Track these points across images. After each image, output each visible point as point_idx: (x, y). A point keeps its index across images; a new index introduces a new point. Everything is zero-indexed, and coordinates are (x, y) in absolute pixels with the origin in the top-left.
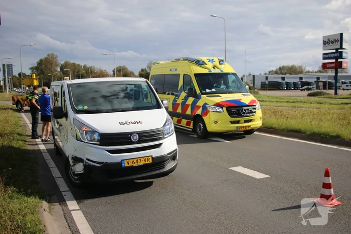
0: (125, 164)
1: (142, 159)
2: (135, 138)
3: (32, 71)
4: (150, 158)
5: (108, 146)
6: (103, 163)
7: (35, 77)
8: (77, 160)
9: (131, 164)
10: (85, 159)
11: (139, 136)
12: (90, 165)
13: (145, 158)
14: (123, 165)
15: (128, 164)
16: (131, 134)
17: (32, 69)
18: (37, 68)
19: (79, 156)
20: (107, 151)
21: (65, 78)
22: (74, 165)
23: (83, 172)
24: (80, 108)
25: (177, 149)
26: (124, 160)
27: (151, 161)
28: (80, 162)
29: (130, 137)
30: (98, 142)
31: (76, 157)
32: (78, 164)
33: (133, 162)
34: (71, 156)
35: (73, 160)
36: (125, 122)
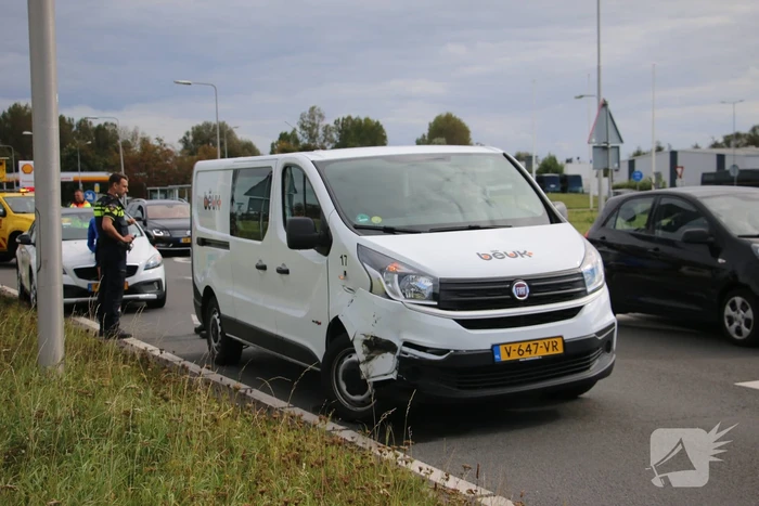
0: (502, 357)
1: (541, 343)
2: (521, 291)
4: (559, 341)
6: (448, 351)
8: (377, 346)
9: (514, 356)
10: (399, 344)
11: (530, 287)
12: (412, 359)
13: (546, 341)
14: (497, 357)
15: (509, 354)
16: (511, 282)
19: (385, 335)
20: (458, 321)
22: (369, 360)
23: (393, 376)
24: (362, 220)
25: (613, 325)
26: (498, 345)
27: (560, 350)
28: (386, 351)
29: (510, 289)
30: (434, 300)
31: (376, 338)
32: (380, 357)
33: (519, 350)
34: (363, 337)
35: (365, 348)
36: (491, 254)
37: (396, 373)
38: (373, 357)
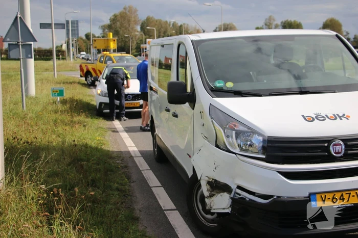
0: (318, 203)
1: (353, 193)
2: (338, 149)
3: (103, 31)
5: (283, 163)
6: (272, 196)
7: (111, 37)
8: (217, 187)
10: (234, 187)
11: (345, 145)
12: (243, 199)
15: (324, 201)
16: (329, 141)
17: (104, 28)
18: (110, 27)
19: (223, 179)
20: (280, 173)
21: (148, 40)
22: (211, 196)
23: (229, 211)
24: (219, 84)
26: (315, 194)
28: (224, 191)
29: (329, 146)
30: (263, 154)
31: (216, 180)
32: (219, 195)
33: (333, 198)
34: (207, 179)
35: (209, 187)
36: (314, 116)
37: (230, 209)
38: (214, 195)
